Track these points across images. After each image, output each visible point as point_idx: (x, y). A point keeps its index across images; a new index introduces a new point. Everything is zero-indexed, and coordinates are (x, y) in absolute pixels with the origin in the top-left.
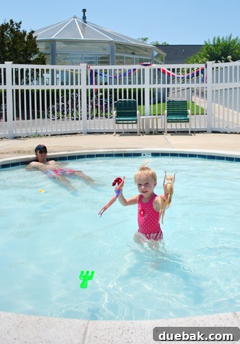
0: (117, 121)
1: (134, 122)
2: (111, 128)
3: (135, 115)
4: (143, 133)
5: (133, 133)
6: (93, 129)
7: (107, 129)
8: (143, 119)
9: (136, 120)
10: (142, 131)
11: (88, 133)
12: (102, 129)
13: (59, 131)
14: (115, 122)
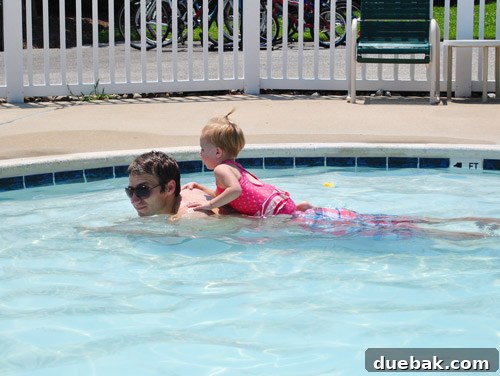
0: (361, 51)
1: (422, 56)
2: (340, 79)
3: (422, 33)
4: (447, 96)
5: (416, 96)
6: (277, 79)
7: (325, 79)
8: (450, 48)
9: (427, 51)
10: (444, 88)
11: (264, 92)
12: (308, 79)
13: (168, 82)
14: (353, 55)
